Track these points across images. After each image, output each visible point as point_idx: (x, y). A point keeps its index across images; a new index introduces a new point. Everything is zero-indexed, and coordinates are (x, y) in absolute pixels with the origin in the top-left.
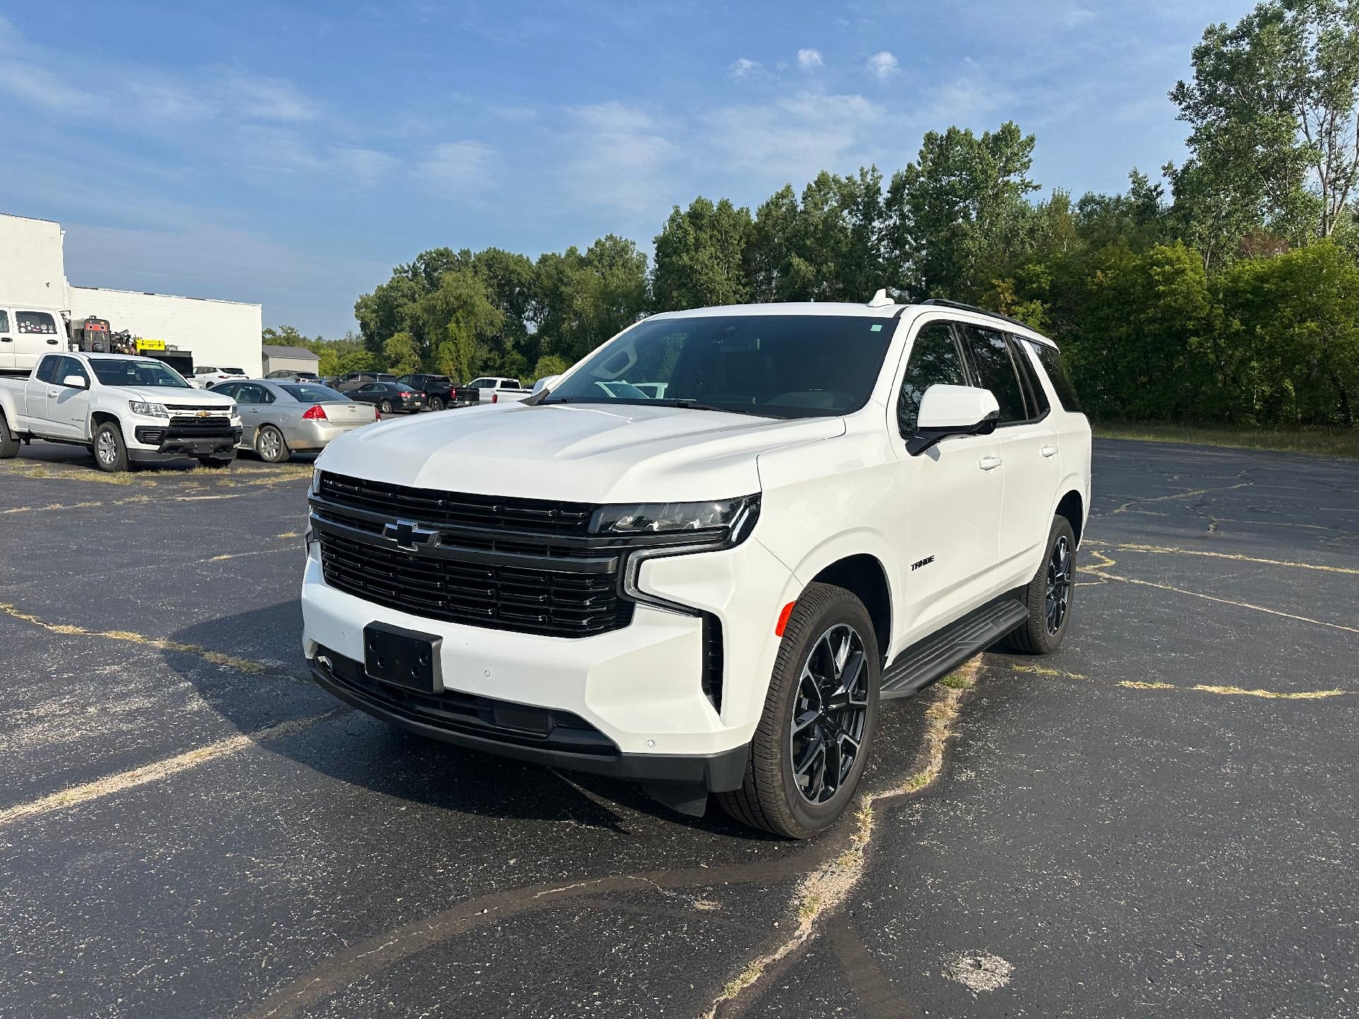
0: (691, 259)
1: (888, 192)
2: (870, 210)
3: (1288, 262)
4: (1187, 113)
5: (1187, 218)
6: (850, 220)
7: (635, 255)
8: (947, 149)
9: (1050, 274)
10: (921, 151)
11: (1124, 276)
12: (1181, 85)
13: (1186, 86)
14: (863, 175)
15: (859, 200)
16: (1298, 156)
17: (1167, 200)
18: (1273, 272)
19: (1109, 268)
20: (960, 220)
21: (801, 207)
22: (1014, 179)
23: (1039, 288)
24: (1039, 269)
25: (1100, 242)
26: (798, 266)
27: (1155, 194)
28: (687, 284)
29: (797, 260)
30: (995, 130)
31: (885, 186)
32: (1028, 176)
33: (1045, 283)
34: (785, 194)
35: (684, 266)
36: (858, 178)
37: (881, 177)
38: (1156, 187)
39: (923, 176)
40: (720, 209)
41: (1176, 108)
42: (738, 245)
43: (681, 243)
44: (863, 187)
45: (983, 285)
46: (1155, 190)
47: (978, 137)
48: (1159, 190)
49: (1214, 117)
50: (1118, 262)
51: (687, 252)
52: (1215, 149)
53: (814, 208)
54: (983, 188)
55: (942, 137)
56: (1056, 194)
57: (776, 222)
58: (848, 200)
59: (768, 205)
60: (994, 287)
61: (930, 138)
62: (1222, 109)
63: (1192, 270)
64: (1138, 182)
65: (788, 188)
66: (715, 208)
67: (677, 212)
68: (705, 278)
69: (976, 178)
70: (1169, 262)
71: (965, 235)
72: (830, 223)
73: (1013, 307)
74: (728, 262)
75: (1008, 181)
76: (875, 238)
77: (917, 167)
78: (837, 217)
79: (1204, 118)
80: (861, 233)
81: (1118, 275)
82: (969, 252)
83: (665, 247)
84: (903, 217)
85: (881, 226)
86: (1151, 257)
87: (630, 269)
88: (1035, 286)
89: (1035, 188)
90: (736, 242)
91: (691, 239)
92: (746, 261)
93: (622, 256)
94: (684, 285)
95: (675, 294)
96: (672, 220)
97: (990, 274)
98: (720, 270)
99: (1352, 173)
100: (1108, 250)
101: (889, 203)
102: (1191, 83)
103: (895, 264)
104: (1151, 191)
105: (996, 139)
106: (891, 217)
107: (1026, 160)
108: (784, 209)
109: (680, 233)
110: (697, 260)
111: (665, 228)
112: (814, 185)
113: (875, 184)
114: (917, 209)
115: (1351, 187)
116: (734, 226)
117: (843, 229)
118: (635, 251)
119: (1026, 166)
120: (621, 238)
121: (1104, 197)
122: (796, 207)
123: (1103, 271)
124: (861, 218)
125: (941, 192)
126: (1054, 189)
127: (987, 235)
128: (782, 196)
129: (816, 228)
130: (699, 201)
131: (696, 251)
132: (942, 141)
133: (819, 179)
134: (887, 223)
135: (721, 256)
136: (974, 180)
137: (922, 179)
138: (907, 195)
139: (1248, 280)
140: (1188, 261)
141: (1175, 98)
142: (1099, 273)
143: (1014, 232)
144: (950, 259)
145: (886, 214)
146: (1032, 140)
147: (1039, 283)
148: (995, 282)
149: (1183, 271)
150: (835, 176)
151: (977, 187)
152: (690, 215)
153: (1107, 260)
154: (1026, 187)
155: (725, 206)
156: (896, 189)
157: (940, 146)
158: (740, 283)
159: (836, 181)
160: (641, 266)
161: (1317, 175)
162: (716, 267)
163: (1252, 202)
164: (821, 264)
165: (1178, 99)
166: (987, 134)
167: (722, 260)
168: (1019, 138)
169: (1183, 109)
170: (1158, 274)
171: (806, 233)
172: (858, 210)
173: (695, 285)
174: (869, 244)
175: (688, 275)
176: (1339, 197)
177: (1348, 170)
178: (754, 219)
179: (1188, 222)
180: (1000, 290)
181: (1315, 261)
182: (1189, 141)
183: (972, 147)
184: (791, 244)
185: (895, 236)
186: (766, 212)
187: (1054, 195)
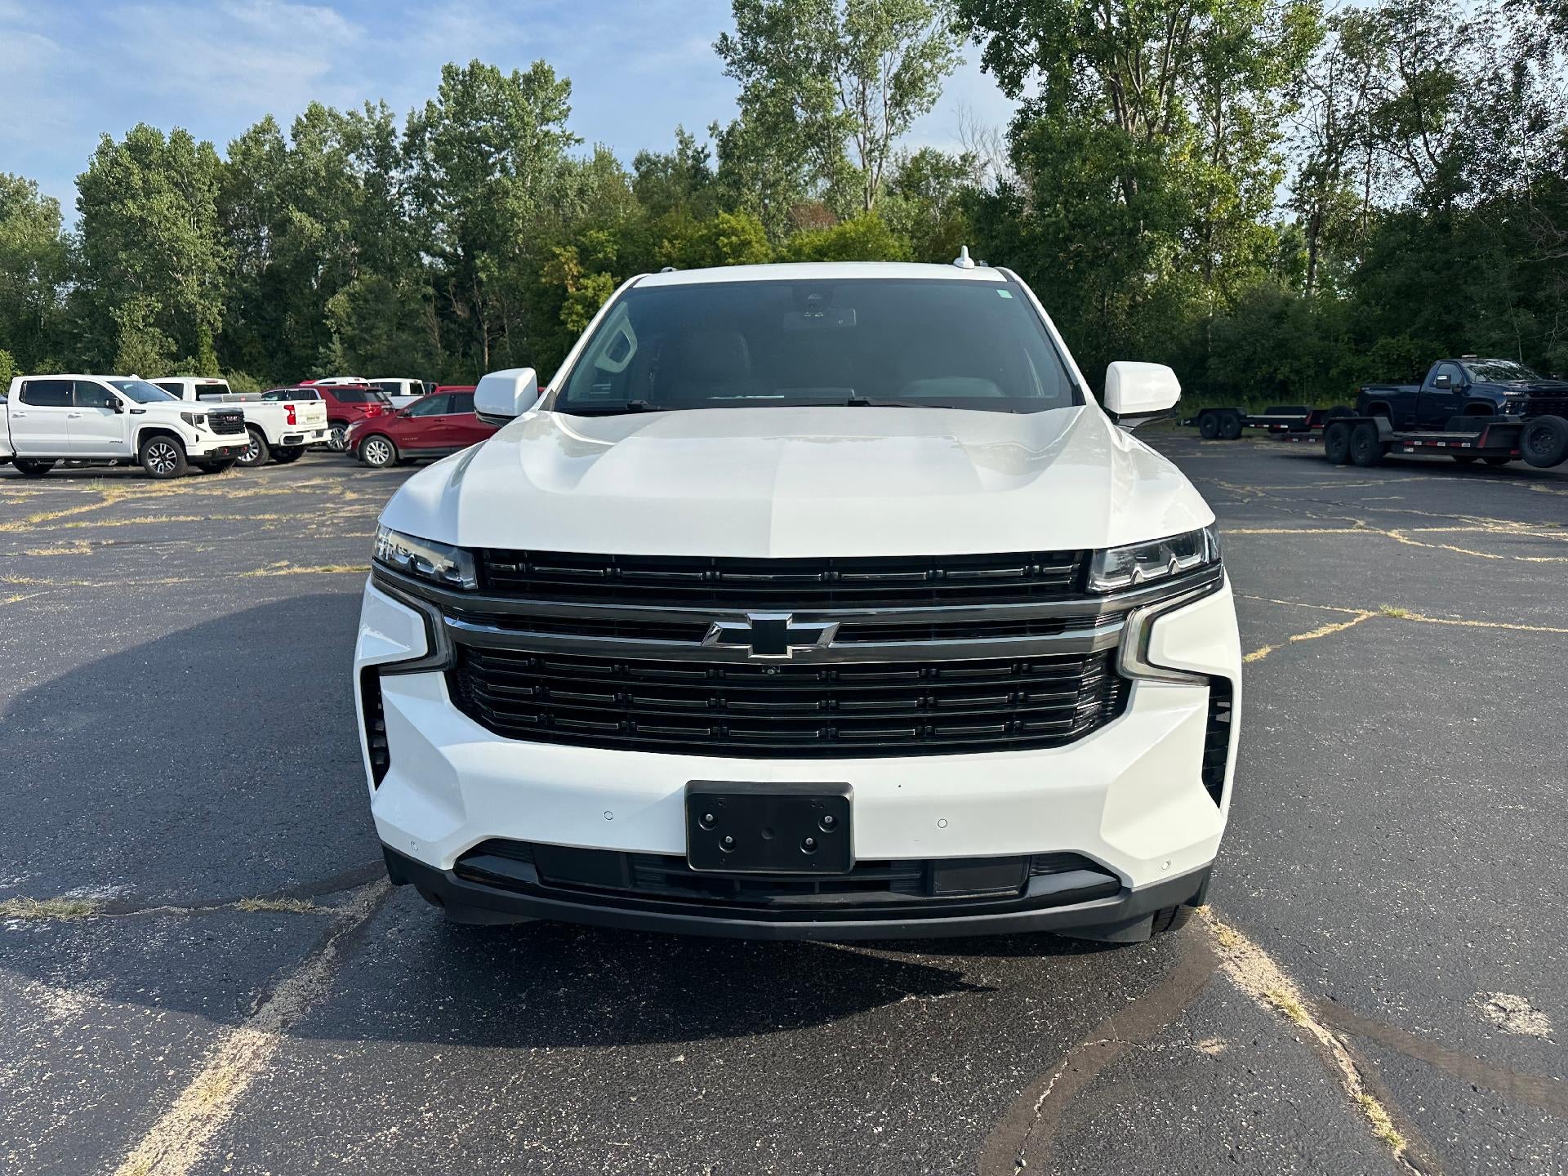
0: (142, 208)
1: (405, 135)
2: (384, 157)
3: (842, 235)
4: (732, 68)
5: (737, 184)
6: (360, 168)
7: (38, 201)
8: (472, 87)
9: (615, 242)
10: (441, 88)
11: (691, 246)
12: (725, 37)
13: (730, 39)
14: (370, 111)
15: (369, 142)
16: (841, 124)
17: (713, 165)
18: (830, 245)
19: (676, 237)
20: (498, 175)
21: (291, 146)
22: (553, 128)
23: (606, 258)
24: (602, 236)
25: (660, 207)
26: (300, 221)
27: (702, 156)
28: (139, 242)
29: (299, 214)
30: (526, 69)
31: (400, 127)
32: (569, 126)
33: (611, 251)
34: (266, 126)
35: (130, 219)
36: (363, 114)
37: (392, 115)
38: (703, 149)
39: (447, 118)
40: (175, 141)
41: (722, 63)
42: (209, 191)
43: (120, 186)
44: (372, 126)
45: (541, 253)
46: (702, 152)
47: (507, 75)
48: (706, 152)
49: (759, 76)
50: (683, 231)
51: (133, 197)
52: (764, 111)
53: (311, 148)
54: (521, 138)
55: (464, 72)
56: (598, 149)
57: (259, 163)
58: (353, 141)
59: (244, 140)
60: (555, 256)
61: (449, 72)
62: (764, 68)
63: (757, 242)
64: (685, 143)
65: (269, 120)
66: (167, 141)
67: (108, 142)
68: (166, 234)
69: (512, 125)
70: (734, 232)
71: (506, 193)
72: (334, 172)
73: (581, 280)
74: (198, 214)
75: (548, 132)
76: (394, 191)
77: (439, 106)
78: (341, 162)
79: (749, 75)
80: (376, 183)
81: (685, 245)
82: (514, 215)
83: (93, 192)
84: (427, 167)
85: (402, 177)
86: (716, 226)
87: (34, 220)
88: (600, 256)
89: (577, 141)
90: (206, 188)
91: (136, 181)
92: (223, 214)
93: (18, 201)
94: (136, 244)
95: (123, 255)
96: (102, 152)
97: (548, 241)
98: (187, 225)
99: (885, 145)
100: (672, 216)
101: (407, 149)
102: (735, 36)
103: (424, 224)
104: (698, 153)
105: (528, 79)
106: (412, 167)
107: (565, 107)
108: (267, 148)
109: (118, 172)
110: (151, 209)
111: (93, 164)
112: (305, 120)
113: (387, 124)
114: (442, 157)
115: (884, 160)
116: (200, 166)
117: (351, 179)
118: (38, 196)
119: (565, 114)
120: (11, 175)
121: (658, 157)
122: (284, 146)
123: (670, 241)
124: (374, 165)
125: (472, 139)
126: (595, 144)
127: (532, 194)
128: (262, 130)
129: (316, 173)
130: (140, 128)
131: (148, 195)
132: (464, 76)
133: (310, 111)
134: (407, 173)
135: (186, 206)
136: (510, 127)
137: (447, 122)
138: (430, 139)
139: (809, 254)
140: (752, 232)
141: (721, 51)
142: (666, 243)
143: (562, 192)
144: (493, 220)
145: (405, 162)
146: (568, 84)
147: (605, 252)
148: (557, 251)
149: (750, 242)
150: (331, 109)
151: (514, 136)
152: (128, 147)
153: (673, 229)
154: (567, 139)
155: (180, 138)
156: (415, 132)
157: (463, 82)
158: (218, 243)
159: (335, 117)
160: (51, 215)
161: (856, 146)
162: (182, 220)
163: (795, 170)
164: (330, 221)
165: (724, 52)
166: (516, 73)
167: (187, 210)
168: (554, 80)
169: (728, 65)
170: (725, 246)
171: (305, 180)
172: (370, 155)
173: (151, 245)
174: (388, 199)
175: (139, 230)
176: (875, 169)
177: (881, 142)
178: (225, 158)
179: (738, 189)
180: (563, 260)
181: (864, 234)
182: (739, 99)
183: (501, 87)
184: (284, 193)
185: (422, 191)
186: (244, 149)
187: (595, 151)
